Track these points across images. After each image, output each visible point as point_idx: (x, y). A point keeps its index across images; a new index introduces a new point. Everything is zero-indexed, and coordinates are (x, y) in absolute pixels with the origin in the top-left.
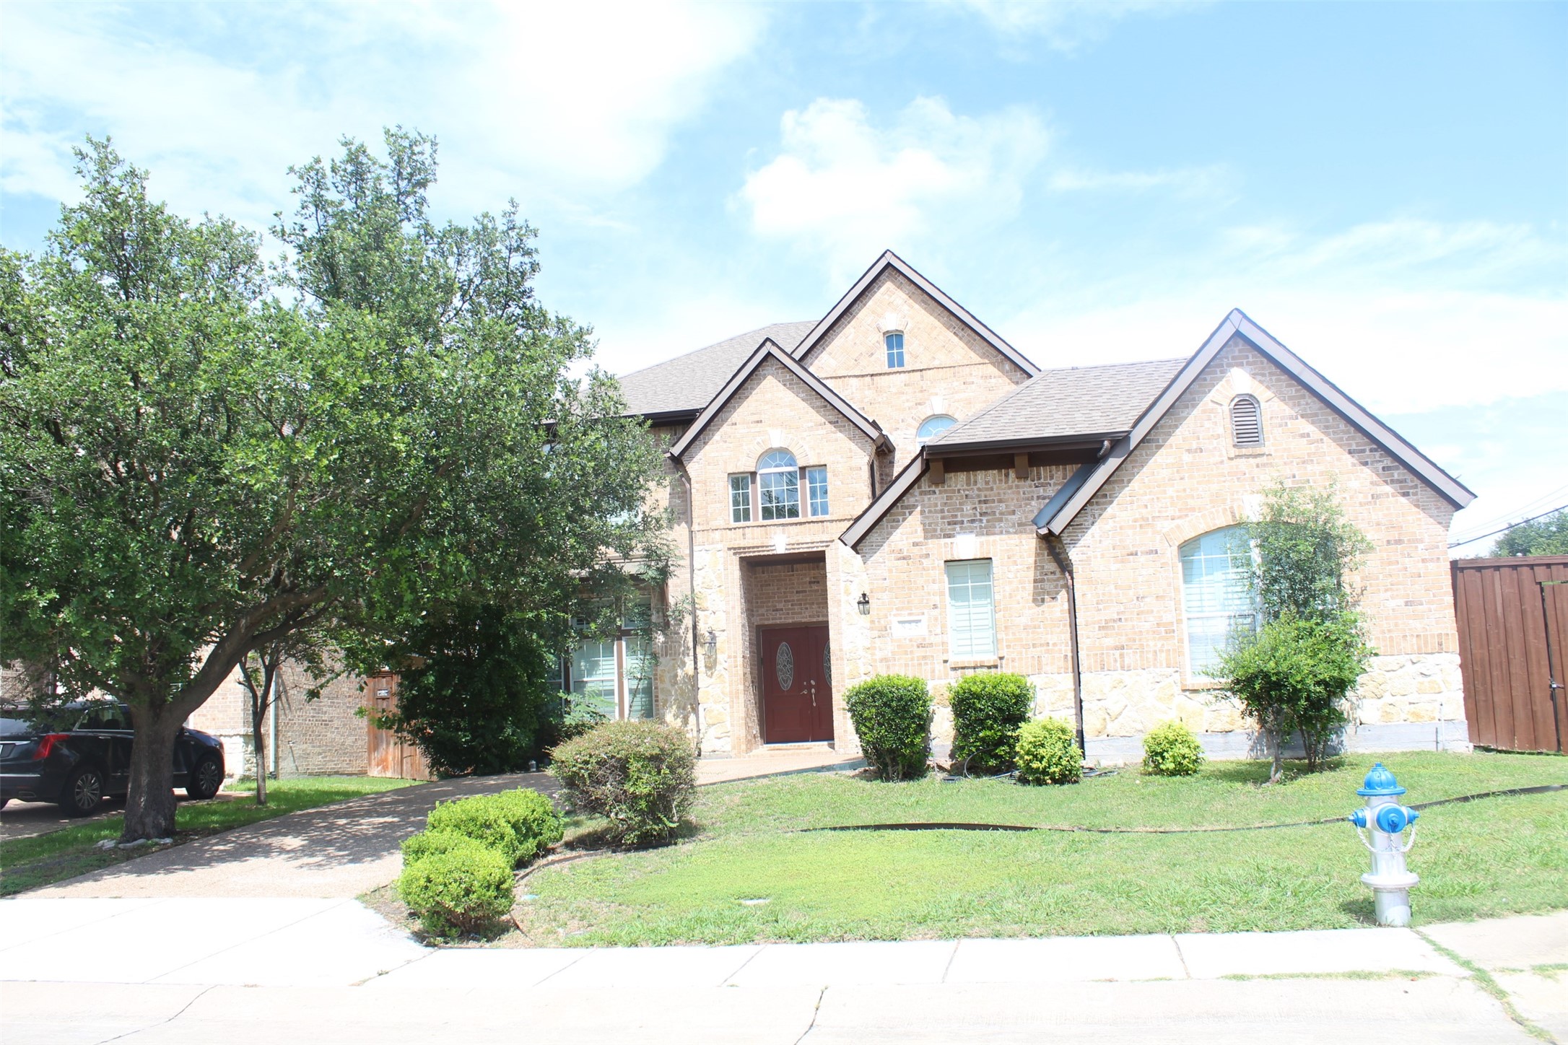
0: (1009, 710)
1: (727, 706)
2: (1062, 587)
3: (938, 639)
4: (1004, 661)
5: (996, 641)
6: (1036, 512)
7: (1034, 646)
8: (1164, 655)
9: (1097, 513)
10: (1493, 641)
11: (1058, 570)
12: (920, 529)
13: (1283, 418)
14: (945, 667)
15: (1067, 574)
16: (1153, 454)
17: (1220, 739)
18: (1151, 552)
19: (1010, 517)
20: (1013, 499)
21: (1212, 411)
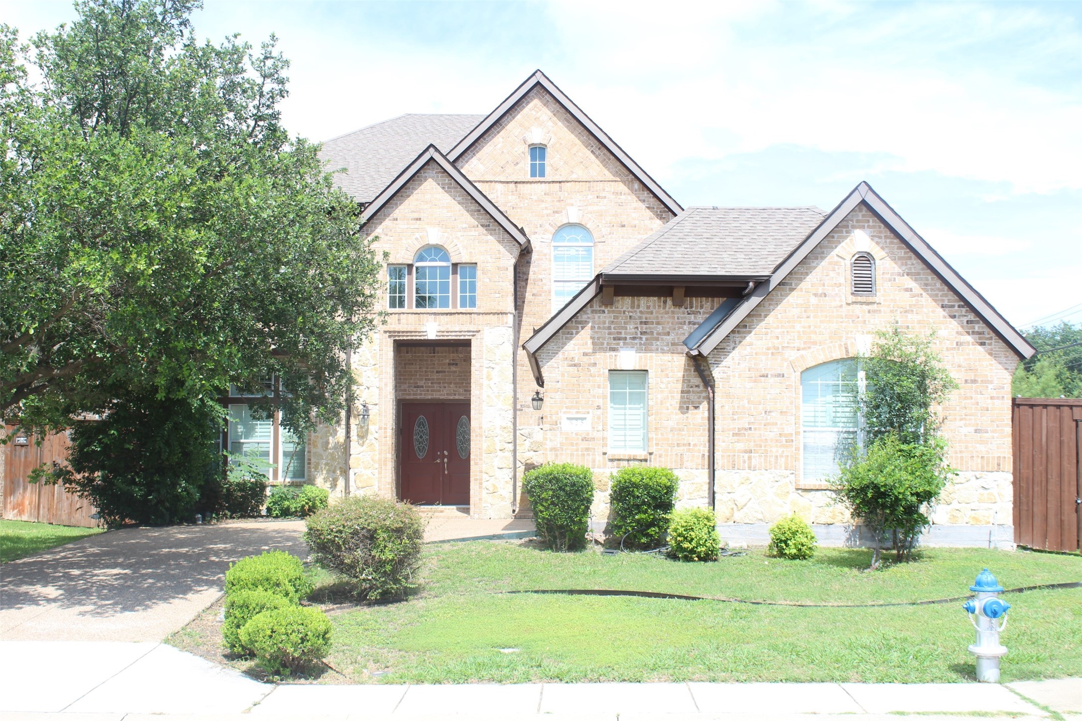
0: (660, 498)
1: (376, 472)
2: (704, 398)
3: (600, 435)
4: (653, 456)
5: (647, 440)
6: (687, 335)
7: (678, 445)
8: (783, 460)
9: (737, 340)
10: (1037, 463)
11: (702, 384)
12: (590, 342)
13: (892, 274)
14: (604, 458)
15: (709, 388)
16: (787, 295)
17: (823, 530)
18: (779, 375)
19: (665, 337)
20: (668, 323)
21: (836, 263)
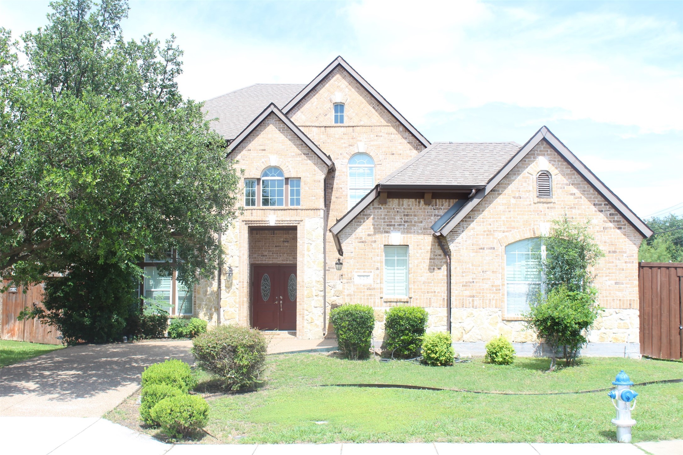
0: (417, 326)
1: (237, 309)
2: (444, 263)
3: (378, 286)
4: (412, 300)
5: (408, 289)
6: (433, 223)
7: (428, 292)
8: (494, 301)
9: (465, 226)
10: (654, 303)
11: (442, 254)
12: (372, 227)
13: (562, 184)
14: (381, 301)
15: (447, 257)
16: (496, 198)
17: (519, 346)
18: (491, 248)
19: (419, 224)
20: (421, 215)
21: (527, 177)
